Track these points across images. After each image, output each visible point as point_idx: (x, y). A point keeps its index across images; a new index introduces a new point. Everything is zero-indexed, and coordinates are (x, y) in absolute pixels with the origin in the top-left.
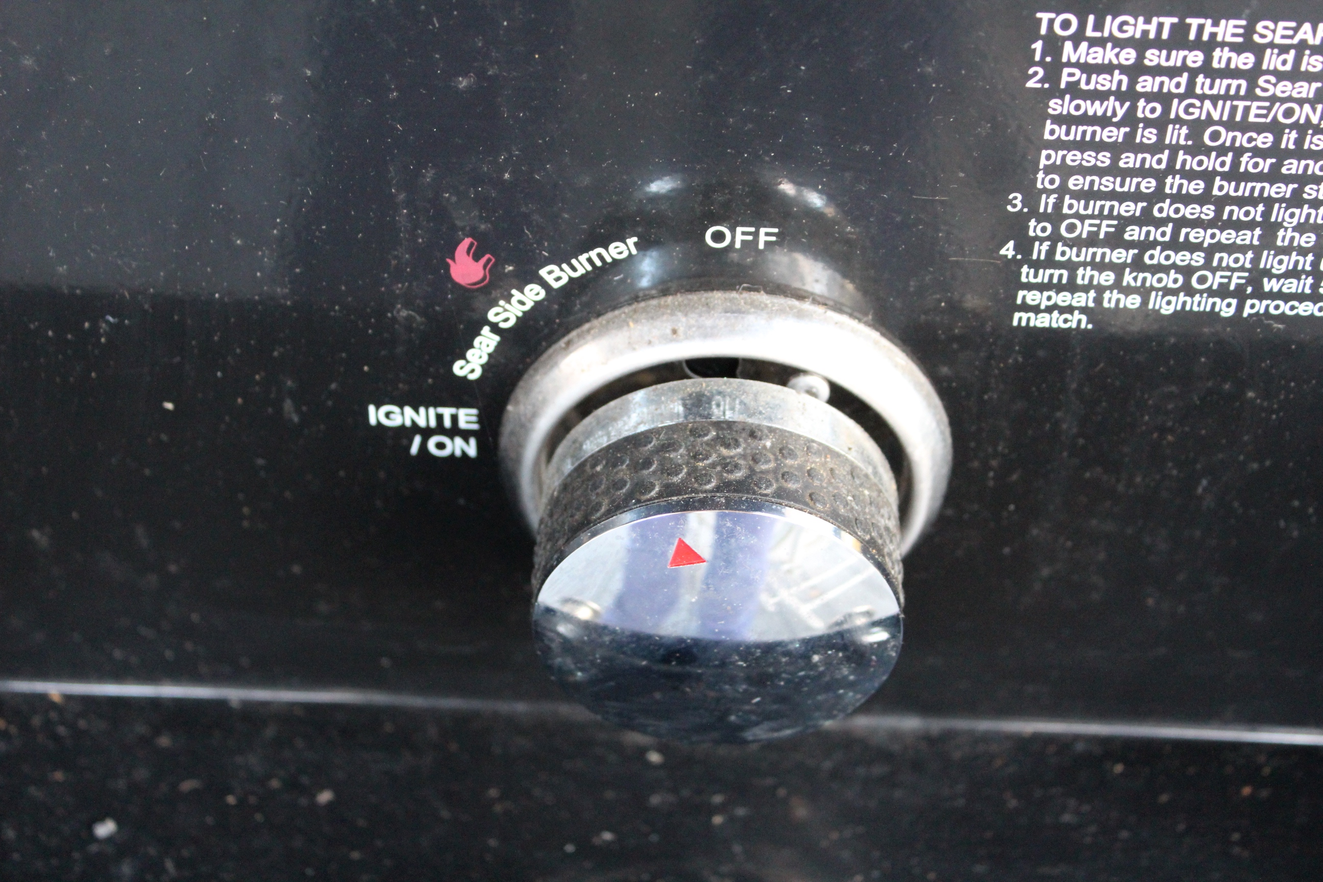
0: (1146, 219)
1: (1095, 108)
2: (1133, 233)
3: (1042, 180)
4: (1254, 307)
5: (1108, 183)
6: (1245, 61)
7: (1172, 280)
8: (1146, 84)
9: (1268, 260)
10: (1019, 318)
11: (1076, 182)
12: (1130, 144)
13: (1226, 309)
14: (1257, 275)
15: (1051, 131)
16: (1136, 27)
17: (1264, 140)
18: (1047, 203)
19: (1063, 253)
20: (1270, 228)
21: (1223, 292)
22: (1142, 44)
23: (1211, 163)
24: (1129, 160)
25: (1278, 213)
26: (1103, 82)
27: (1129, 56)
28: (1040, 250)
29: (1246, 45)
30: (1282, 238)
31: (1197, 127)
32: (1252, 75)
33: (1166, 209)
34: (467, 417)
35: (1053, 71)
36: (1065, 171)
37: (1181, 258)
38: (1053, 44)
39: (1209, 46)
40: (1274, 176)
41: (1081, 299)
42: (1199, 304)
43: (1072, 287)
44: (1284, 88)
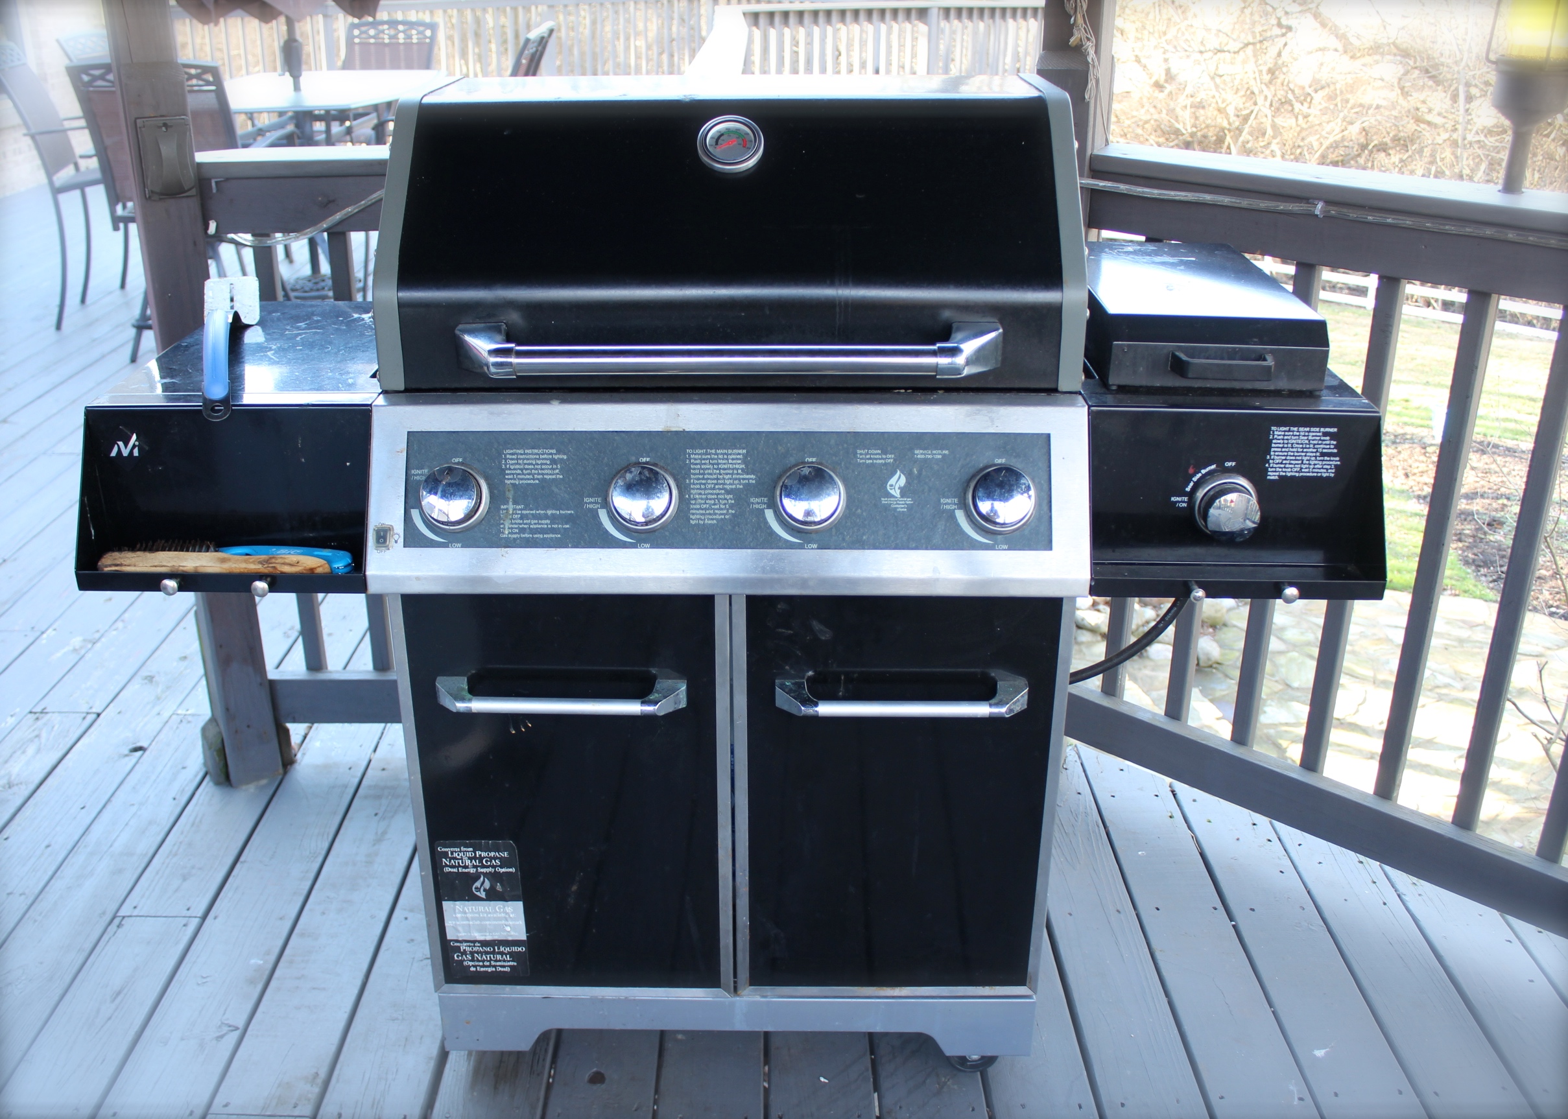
0: (1286, 460)
1: (1279, 441)
2: (1284, 462)
3: (1272, 453)
4: (1301, 474)
5: (1281, 454)
6: (1298, 434)
7: (1289, 470)
8: (1286, 437)
9: (1303, 466)
10: (1268, 477)
11: (1276, 454)
12: (1283, 447)
13: (1297, 475)
14: (1301, 468)
15: (1273, 445)
16: (1284, 429)
17: (1301, 446)
18: (1272, 457)
19: (1275, 466)
20: (1303, 460)
21: (1296, 472)
22: (1285, 431)
23: (1294, 450)
24: (1283, 450)
25: (1304, 458)
26: (1280, 437)
27: (1283, 433)
28: (1271, 465)
29: (1298, 431)
30: (1304, 462)
31: (1292, 444)
32: (1299, 436)
33: (1288, 458)
34: (1186, 499)
35: (1273, 435)
36: (1275, 452)
37: (1291, 466)
38: (1273, 432)
39: (1293, 431)
40: (1302, 452)
41: (1277, 474)
42: (1293, 474)
43: (1275, 472)
44: (1303, 438)
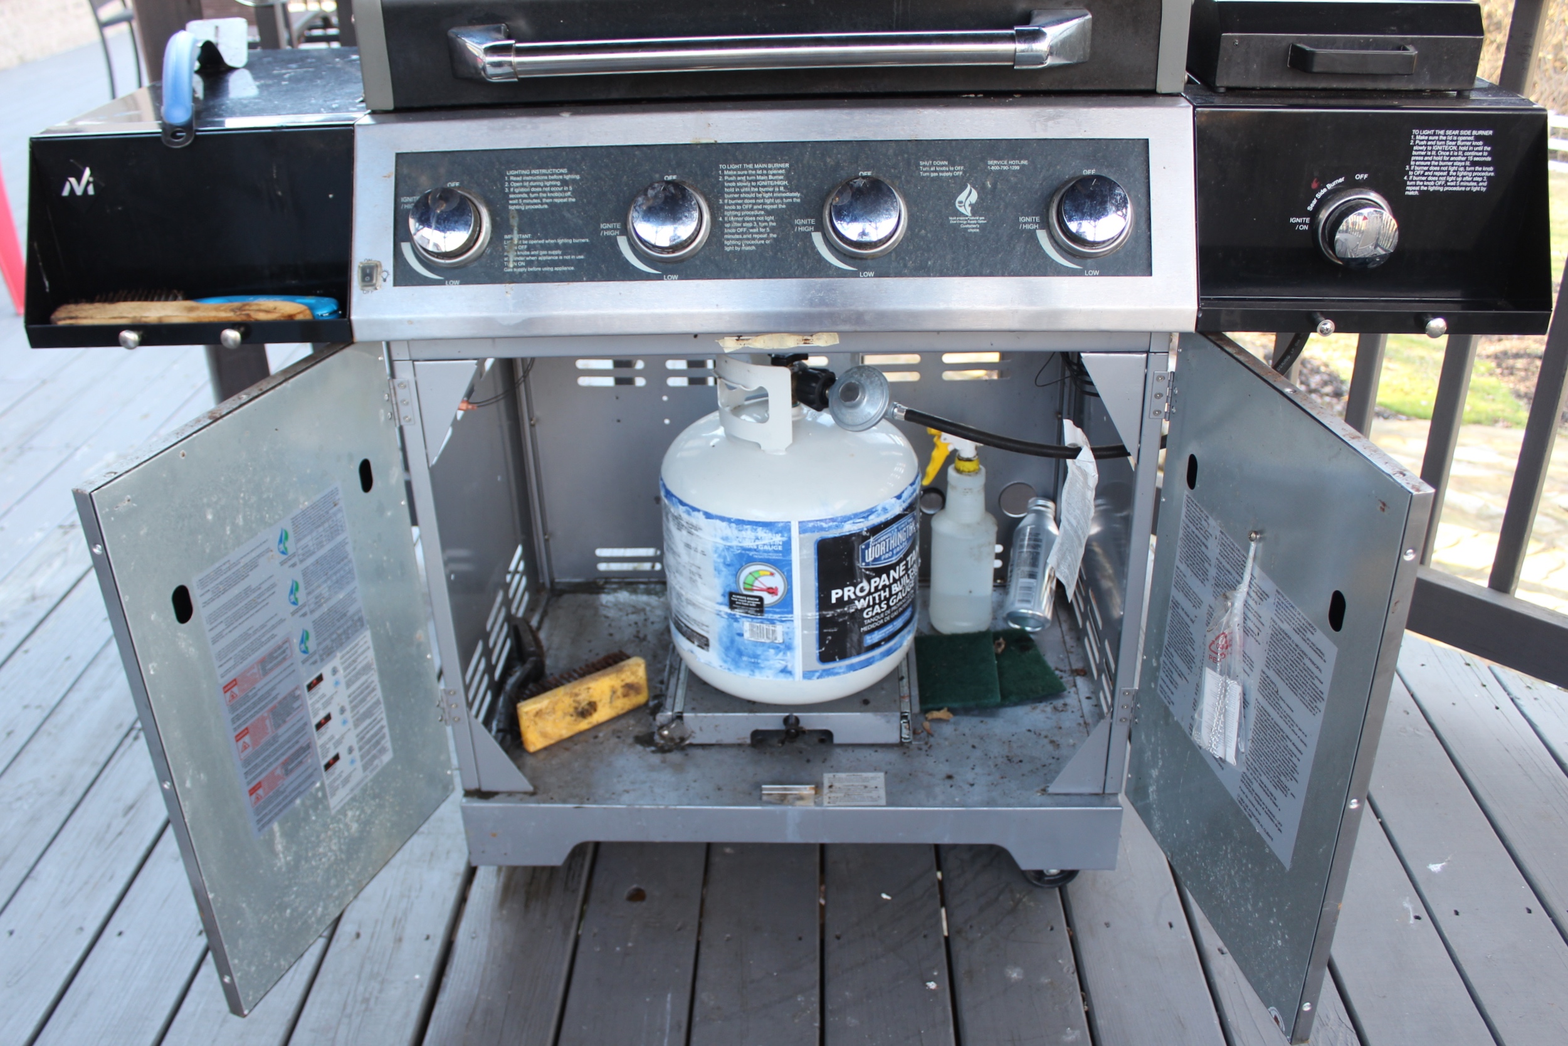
0: (1428, 170)
1: (1421, 148)
2: (1426, 174)
3: (1412, 163)
4: (1446, 189)
5: (1422, 163)
6: (1444, 138)
7: (1432, 183)
8: (1429, 143)
9: (1449, 179)
10: (1407, 193)
11: (1418, 163)
12: (1426, 155)
13: (1441, 189)
14: (1447, 181)
15: (1414, 153)
16: (1428, 132)
17: (1448, 153)
18: (1412, 168)
19: (1415, 178)
20: (1449, 172)
21: (1441, 186)
22: (1429, 135)
23: (1439, 158)
24: (1426, 158)
25: (1450, 168)
26: (1423, 143)
27: (1426, 138)
28: (1411, 178)
29: (1445, 135)
30: (1451, 173)
31: (1437, 151)
32: (1446, 141)
33: (1431, 168)
34: (1308, 220)
35: (1415, 141)
36: (1416, 161)
37: (1434, 178)
38: (1415, 136)
39: (1439, 135)
40: (1449, 161)
41: (1418, 188)
42: (1436, 188)
43: (1416, 186)
44: (1451, 143)
